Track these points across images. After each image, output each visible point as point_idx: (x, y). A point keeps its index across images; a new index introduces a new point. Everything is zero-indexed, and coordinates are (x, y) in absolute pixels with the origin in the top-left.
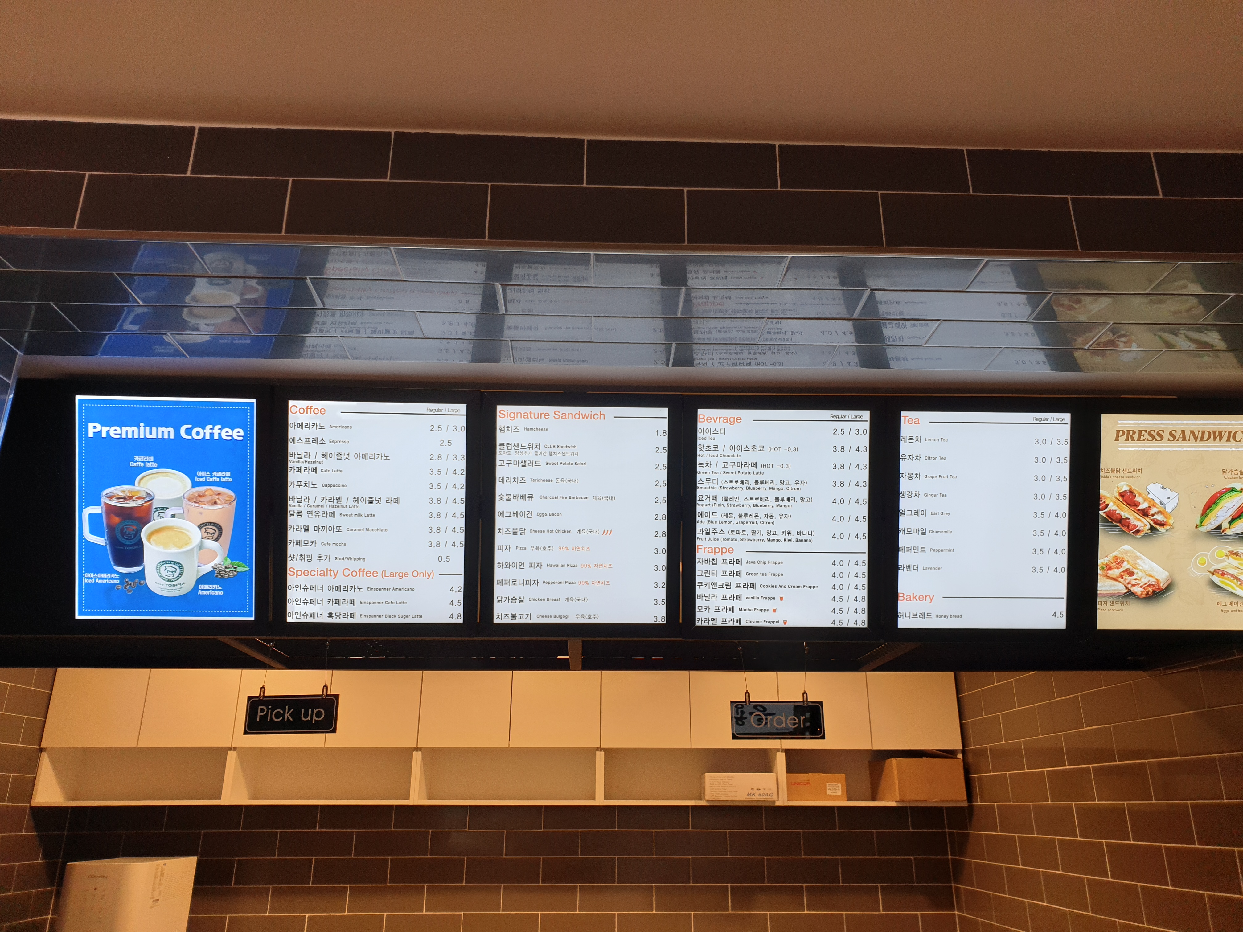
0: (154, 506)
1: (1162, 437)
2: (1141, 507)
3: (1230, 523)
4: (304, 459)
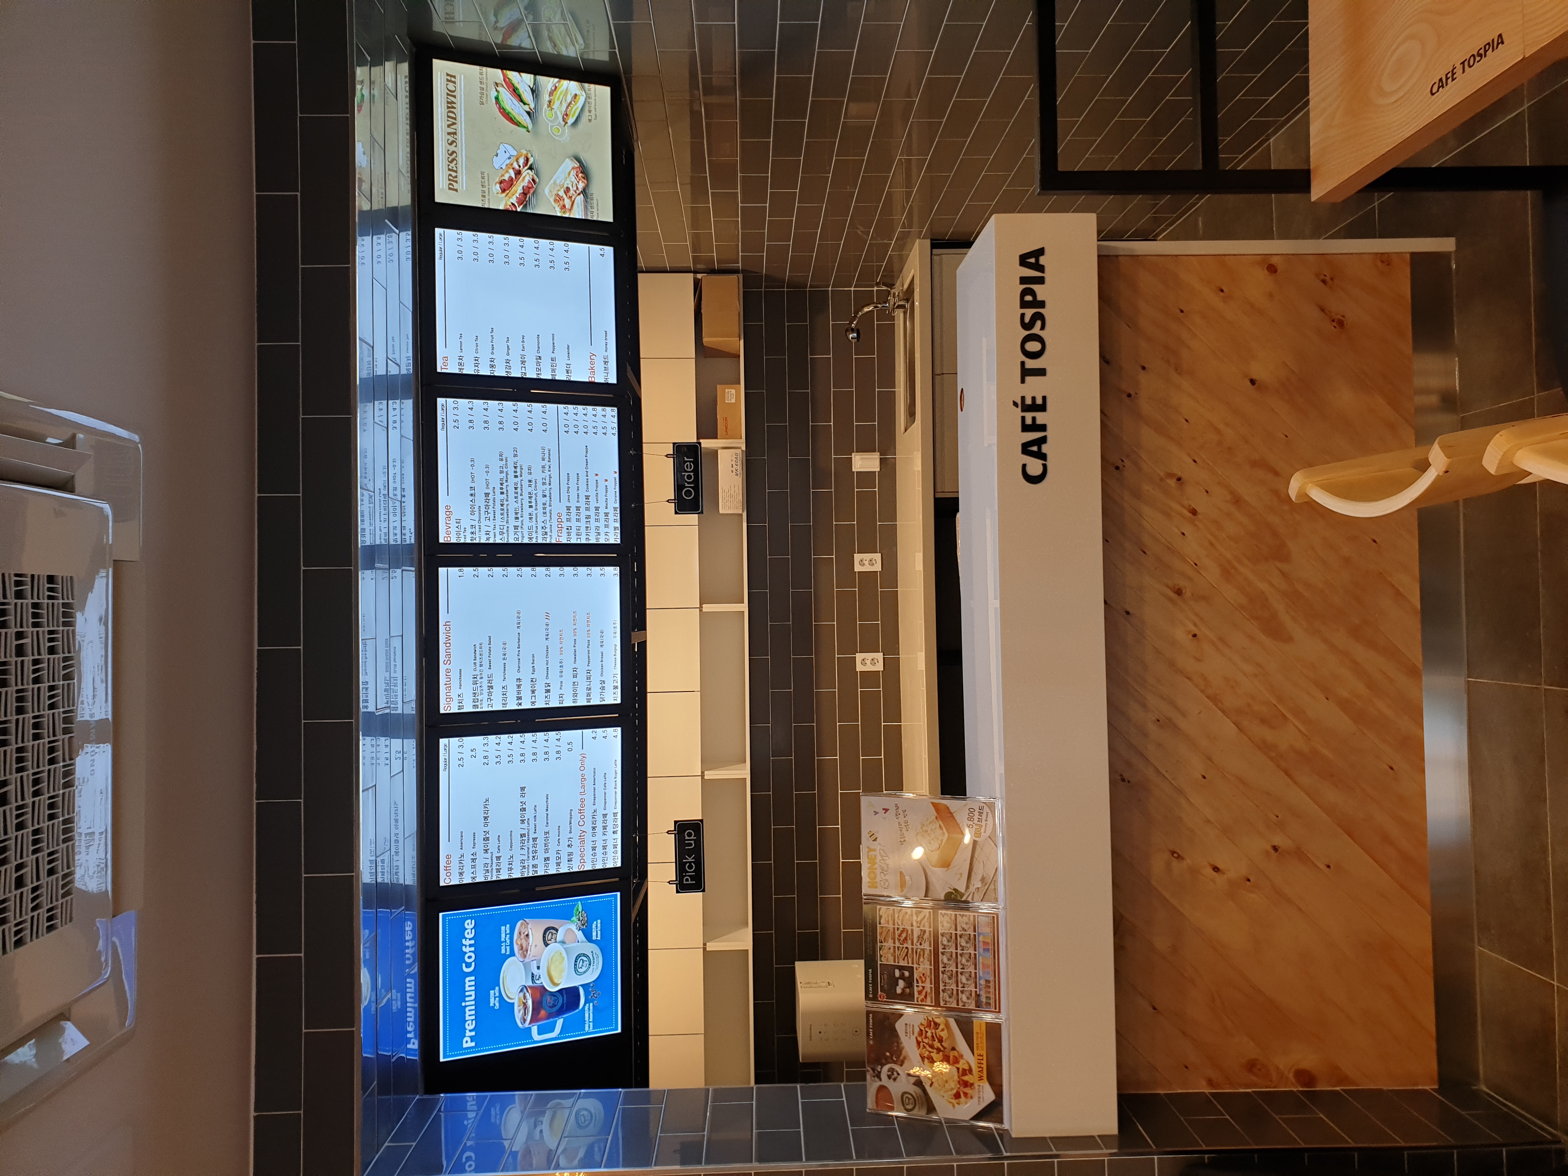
0: (531, 984)
1: (454, 152)
2: (513, 176)
3: (525, 104)
4: (489, 868)
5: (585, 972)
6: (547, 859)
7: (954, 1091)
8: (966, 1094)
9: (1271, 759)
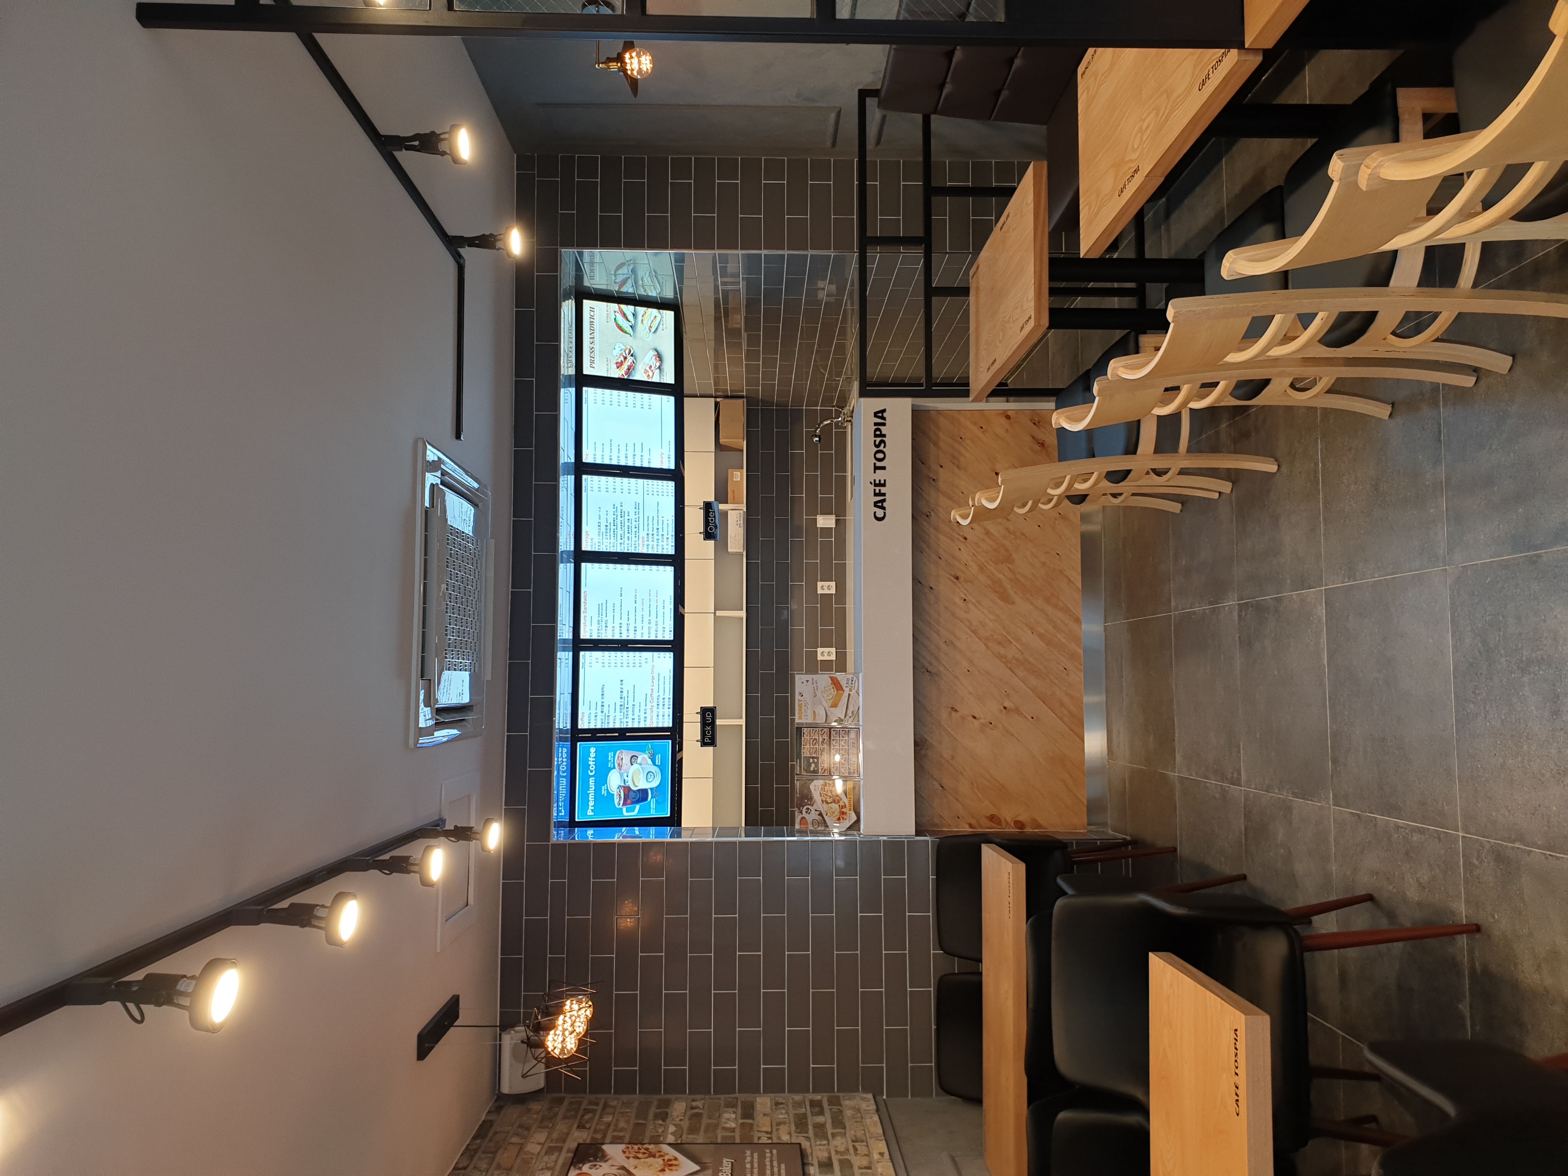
0: (623, 785)
1: (593, 348)
2: (623, 360)
3: (630, 323)
4: (604, 721)
5: (651, 781)
6: (633, 719)
7: (838, 817)
8: (843, 818)
9: (1003, 662)
